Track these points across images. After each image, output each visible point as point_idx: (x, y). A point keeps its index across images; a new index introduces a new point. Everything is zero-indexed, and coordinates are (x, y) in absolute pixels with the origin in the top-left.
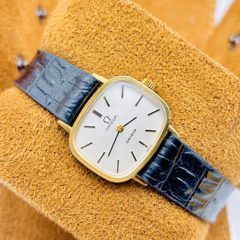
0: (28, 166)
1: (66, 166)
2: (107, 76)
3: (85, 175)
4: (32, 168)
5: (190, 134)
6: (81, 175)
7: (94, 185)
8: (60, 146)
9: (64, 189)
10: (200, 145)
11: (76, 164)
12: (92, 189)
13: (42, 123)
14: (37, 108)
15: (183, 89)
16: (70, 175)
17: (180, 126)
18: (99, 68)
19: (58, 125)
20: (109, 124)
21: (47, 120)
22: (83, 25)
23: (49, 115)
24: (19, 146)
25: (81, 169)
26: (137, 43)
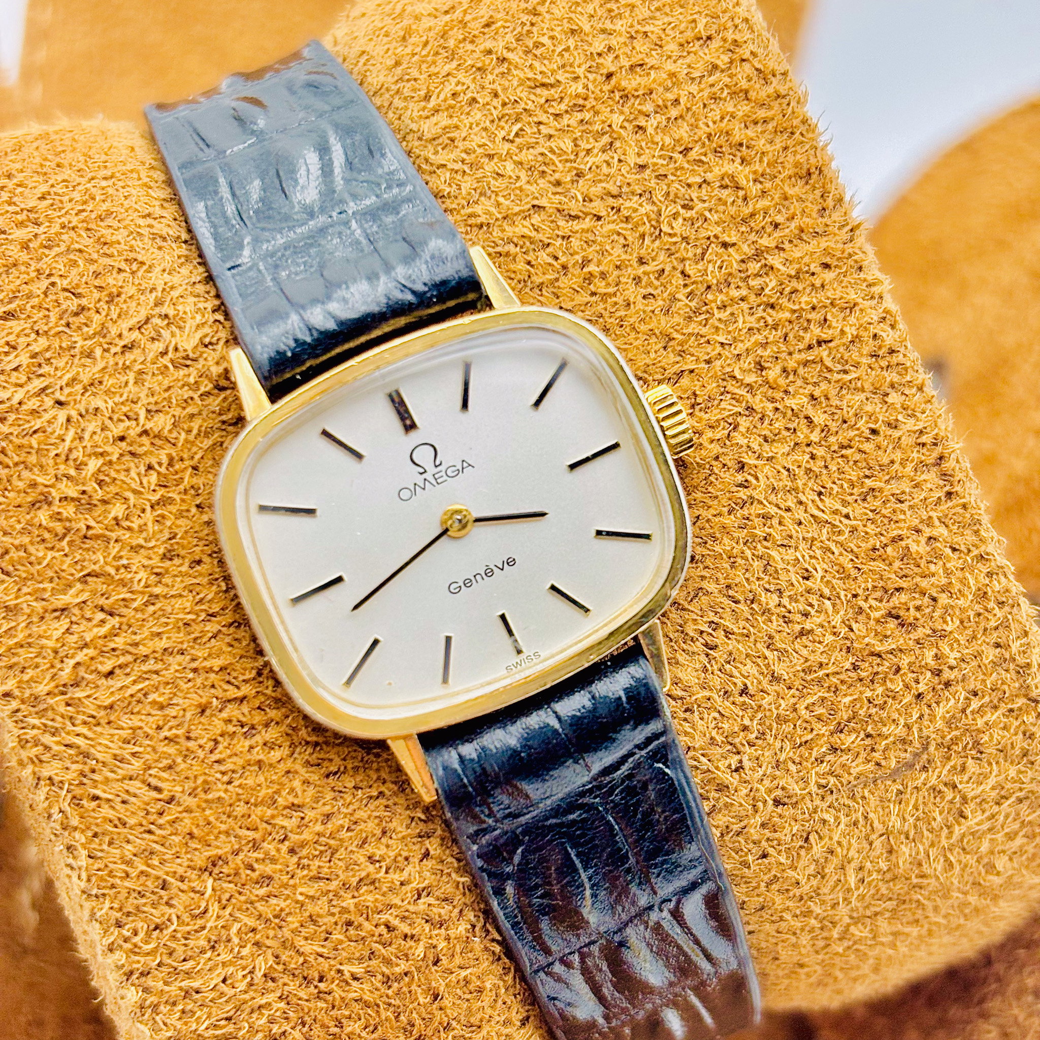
0: (16, 459)
1: (165, 542)
2: (527, 290)
3: (219, 623)
4: (26, 474)
5: (719, 700)
6: (202, 610)
7: (228, 682)
8: (185, 456)
9: (103, 631)
10: (729, 766)
11: (206, 559)
12: (213, 691)
13: (168, 324)
14: (179, 257)
15: (788, 510)
16: (157, 590)
17: (698, 647)
18: (515, 240)
19: (225, 365)
20: (424, 476)
21: (190, 324)
22: (545, 40)
23: (209, 310)
24: (24, 359)
25: (214, 588)
26: (718, 230)
